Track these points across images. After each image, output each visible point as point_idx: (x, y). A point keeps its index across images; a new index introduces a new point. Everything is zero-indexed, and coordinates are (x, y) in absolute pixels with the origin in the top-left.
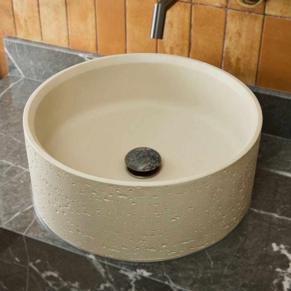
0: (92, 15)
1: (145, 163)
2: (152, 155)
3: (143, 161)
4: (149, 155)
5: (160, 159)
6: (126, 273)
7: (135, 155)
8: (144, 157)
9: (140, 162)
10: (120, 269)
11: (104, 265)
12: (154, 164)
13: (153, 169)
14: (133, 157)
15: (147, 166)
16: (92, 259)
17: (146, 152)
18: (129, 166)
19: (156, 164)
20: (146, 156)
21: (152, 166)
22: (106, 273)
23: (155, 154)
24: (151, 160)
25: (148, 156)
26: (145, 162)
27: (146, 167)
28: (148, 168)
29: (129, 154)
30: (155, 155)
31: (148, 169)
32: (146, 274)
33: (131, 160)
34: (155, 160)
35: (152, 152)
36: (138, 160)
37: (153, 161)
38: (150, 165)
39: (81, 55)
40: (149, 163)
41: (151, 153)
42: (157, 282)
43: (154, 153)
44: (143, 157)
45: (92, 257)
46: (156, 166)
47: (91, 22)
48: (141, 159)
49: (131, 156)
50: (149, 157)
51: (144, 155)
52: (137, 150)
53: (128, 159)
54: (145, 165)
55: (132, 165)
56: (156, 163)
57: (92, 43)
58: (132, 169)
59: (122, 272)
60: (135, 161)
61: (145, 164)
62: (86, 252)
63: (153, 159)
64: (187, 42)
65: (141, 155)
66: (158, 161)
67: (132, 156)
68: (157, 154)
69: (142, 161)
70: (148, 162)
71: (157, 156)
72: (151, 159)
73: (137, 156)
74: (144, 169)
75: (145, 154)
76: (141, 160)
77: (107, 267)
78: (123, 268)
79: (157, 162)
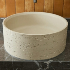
0: (4, 6)
6: (46, 63)
10: (44, 62)
11: (39, 62)
16: (35, 62)
22: (40, 65)
32: (52, 61)
39: (2, 18)
42: (55, 62)
45: (35, 61)
47: (4, 8)
57: (5, 15)
59: (45, 63)
62: (33, 60)
64: (34, 9)
77: (40, 63)
78: (45, 61)
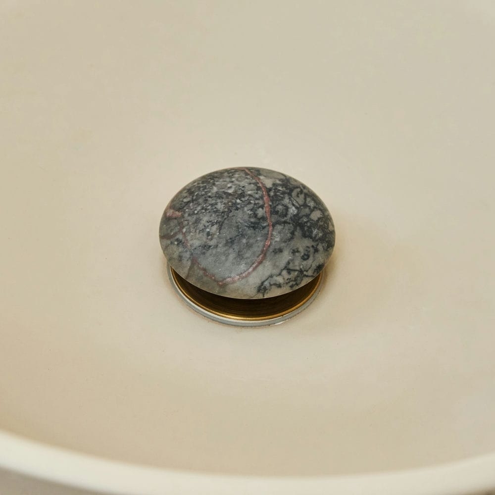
1: (264, 258)
2: (293, 210)
3: (257, 248)
4: (279, 216)
5: (330, 228)
7: (214, 218)
8: (256, 224)
9: (240, 256)
12: (306, 257)
13: (303, 284)
14: (201, 226)
15: (276, 271)
17: (262, 197)
18: (188, 276)
19: (317, 255)
20: (263, 218)
21: (301, 271)
23: (305, 205)
24: (292, 238)
25: (275, 218)
26: (264, 253)
27: (271, 276)
28: (280, 280)
29: (180, 209)
30: (307, 210)
31: (279, 286)
33: (197, 243)
34: (310, 237)
35: (290, 194)
36: (230, 242)
37: (303, 244)
38: (291, 266)
40: (286, 256)
41: (286, 201)
43: (301, 200)
44: (254, 226)
46: (314, 266)
48: (243, 235)
49: (192, 219)
50: (278, 223)
51: (255, 215)
52: (215, 189)
53: (180, 237)
54: (266, 270)
55: (205, 270)
56: (316, 251)
58: (205, 289)
60: (216, 246)
61: (268, 264)
63: (298, 233)
65: (242, 216)
66: (322, 240)
67: (198, 221)
68: (312, 204)
69: (249, 246)
70: (281, 251)
71: (315, 215)
72: (293, 233)
73: (221, 225)
74: (261, 288)
75: (260, 212)
76: (244, 241)
79: (320, 247)
